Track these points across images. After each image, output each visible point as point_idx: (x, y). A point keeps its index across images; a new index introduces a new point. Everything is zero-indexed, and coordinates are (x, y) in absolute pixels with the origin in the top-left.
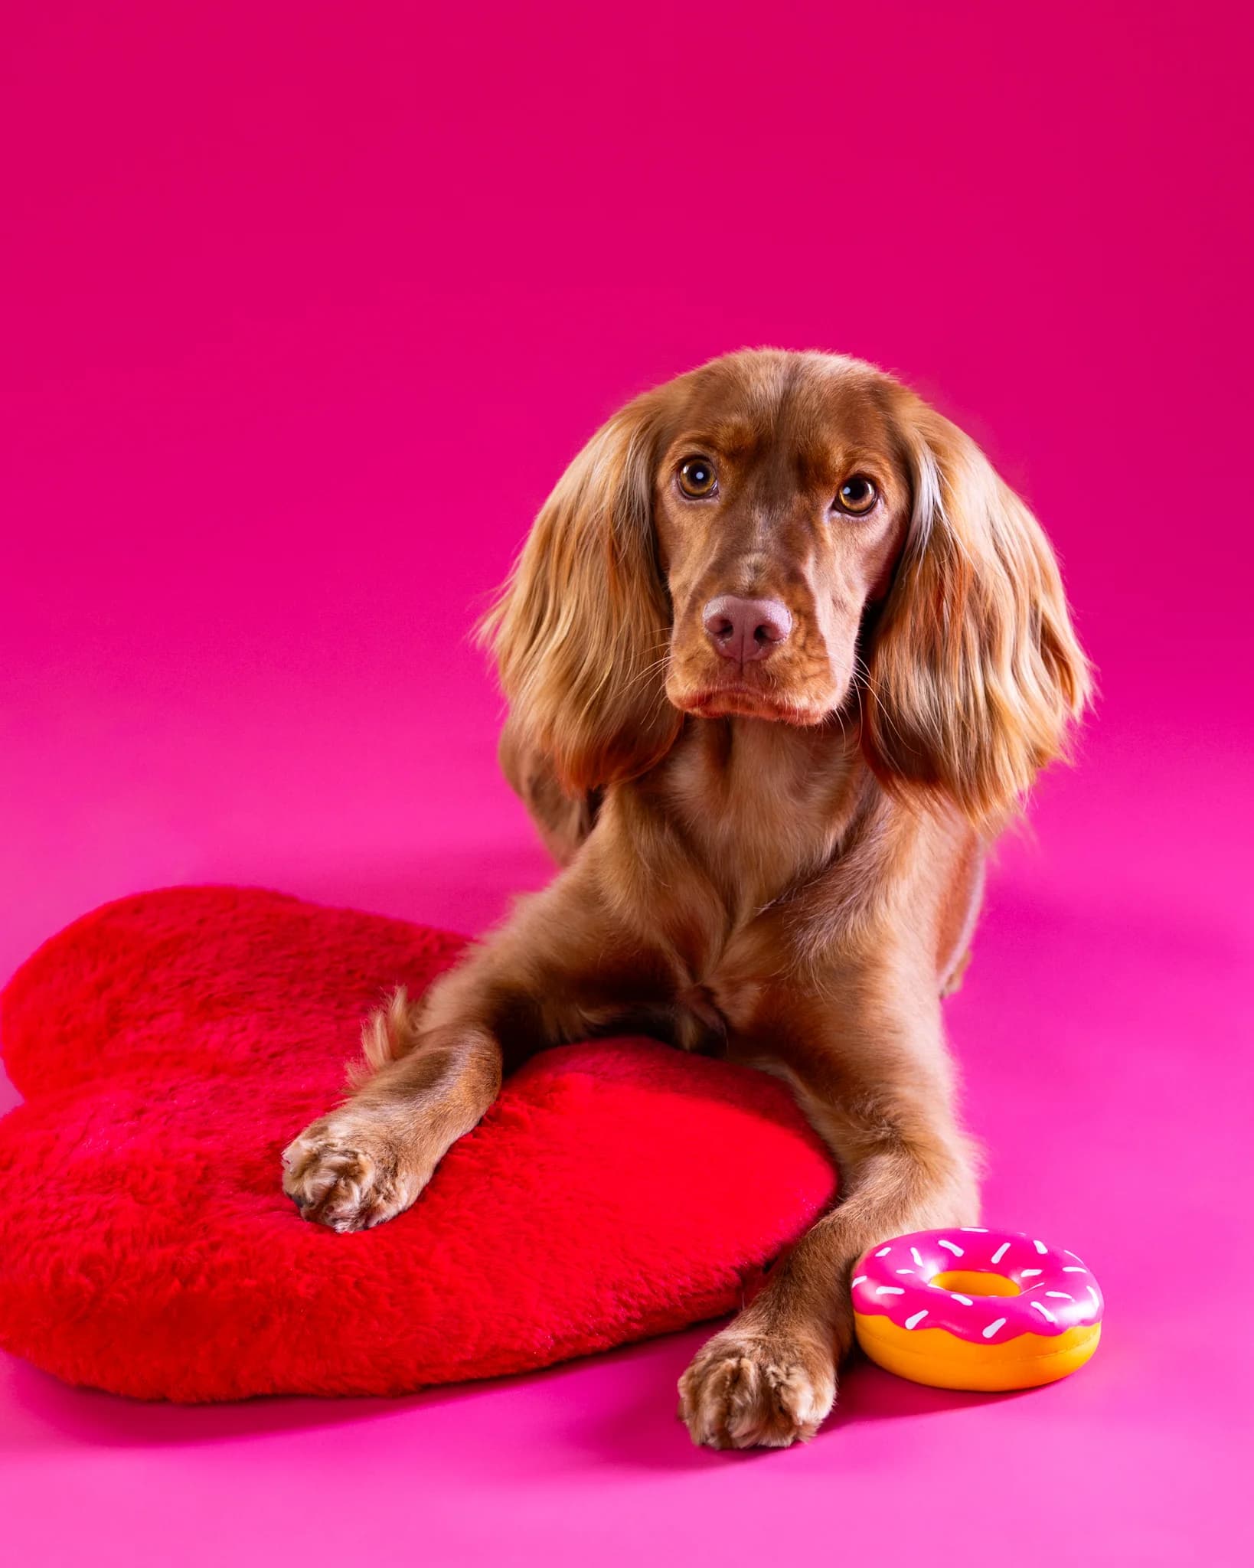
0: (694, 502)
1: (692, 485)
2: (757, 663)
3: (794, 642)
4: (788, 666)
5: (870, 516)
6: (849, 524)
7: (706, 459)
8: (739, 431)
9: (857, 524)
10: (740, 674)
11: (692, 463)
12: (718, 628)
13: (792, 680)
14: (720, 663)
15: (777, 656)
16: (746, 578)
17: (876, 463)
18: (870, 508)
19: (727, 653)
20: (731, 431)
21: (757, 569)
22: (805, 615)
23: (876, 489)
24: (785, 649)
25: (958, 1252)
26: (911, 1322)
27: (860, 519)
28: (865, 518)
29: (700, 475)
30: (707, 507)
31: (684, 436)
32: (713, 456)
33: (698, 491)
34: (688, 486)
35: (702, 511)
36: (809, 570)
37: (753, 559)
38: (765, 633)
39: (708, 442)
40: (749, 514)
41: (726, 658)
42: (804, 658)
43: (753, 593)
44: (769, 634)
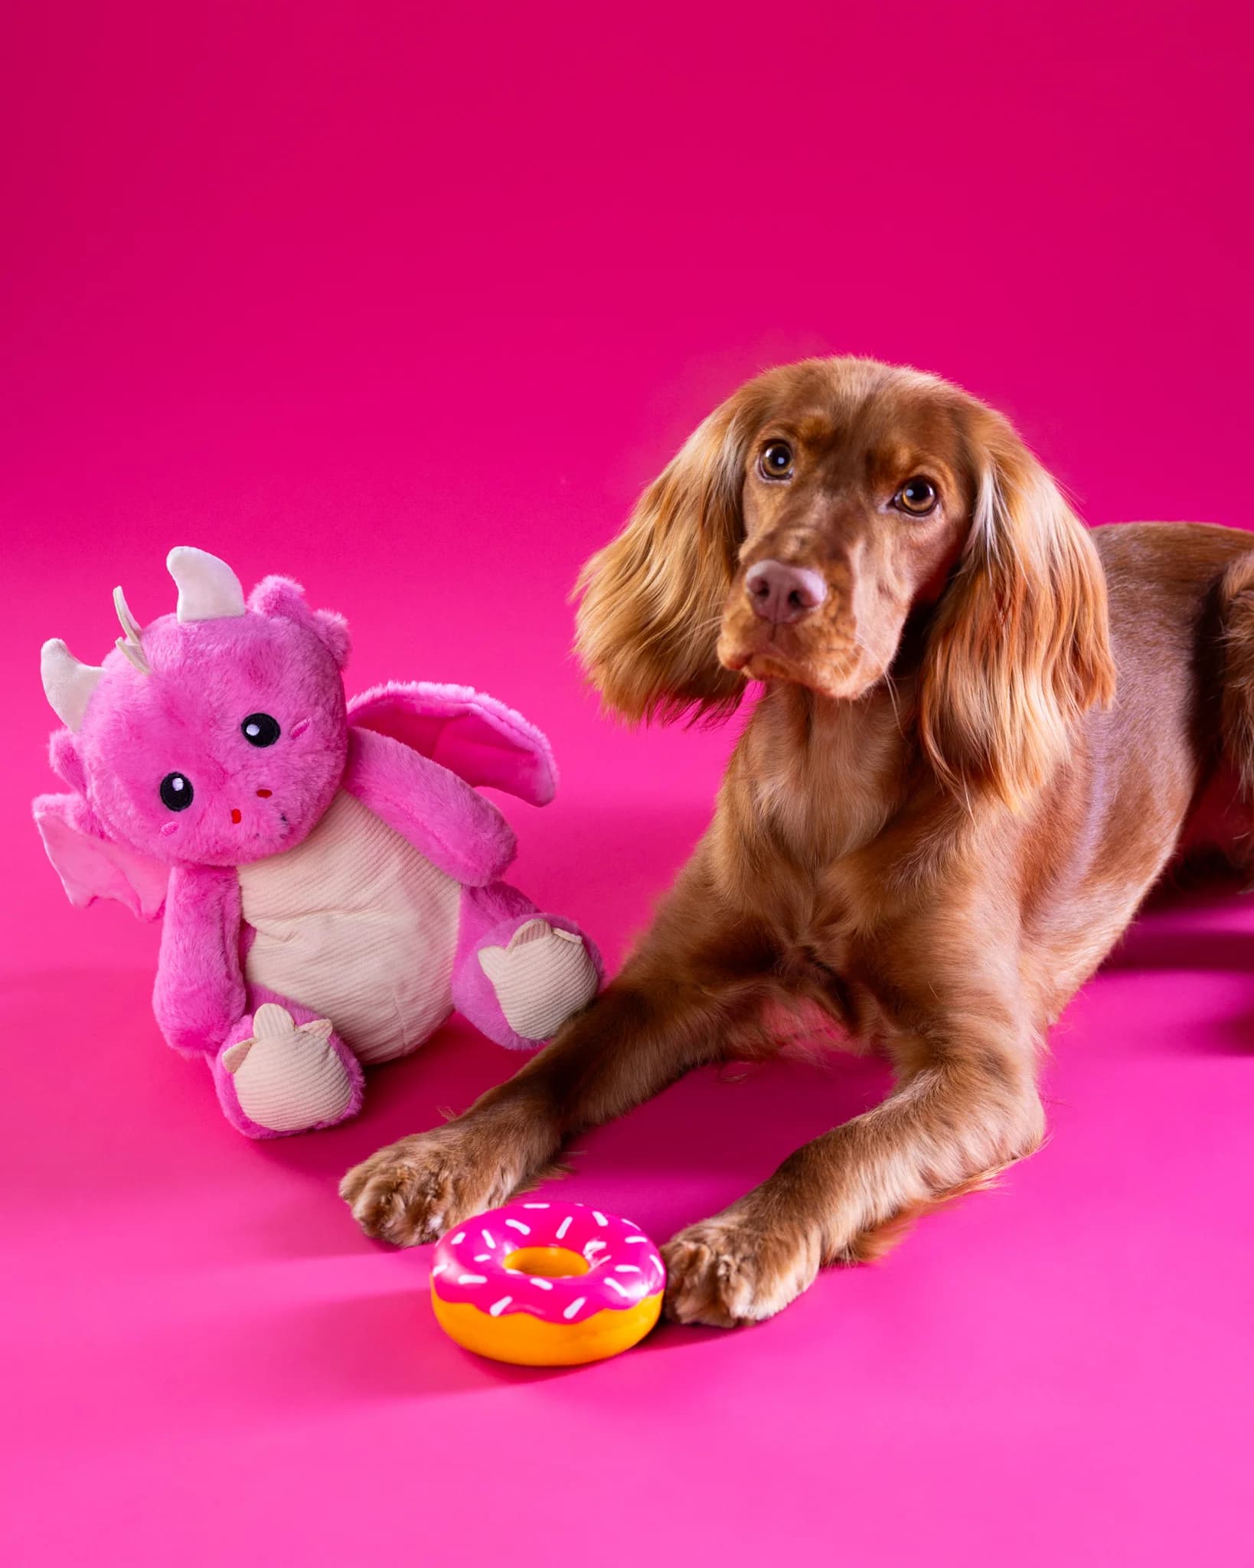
0: (770, 482)
1: (772, 467)
2: (788, 626)
3: (825, 614)
4: (816, 634)
5: (928, 517)
6: (906, 522)
7: (787, 444)
8: (819, 423)
9: (914, 523)
10: (772, 636)
11: (775, 446)
12: (757, 588)
13: (817, 649)
14: (756, 622)
15: (808, 623)
16: (791, 548)
17: (940, 470)
18: (929, 510)
19: (762, 613)
20: (812, 421)
21: (803, 542)
22: (842, 591)
23: (938, 495)
24: (816, 618)
25: (525, 1230)
26: (497, 1309)
27: (918, 519)
28: (923, 519)
29: (781, 461)
30: (781, 487)
31: (773, 422)
32: (794, 442)
33: (776, 472)
34: (769, 467)
35: (775, 490)
36: (856, 553)
37: (802, 533)
38: (798, 599)
39: (791, 430)
40: (812, 496)
41: (762, 618)
42: (833, 631)
43: (794, 562)
44: (804, 601)
